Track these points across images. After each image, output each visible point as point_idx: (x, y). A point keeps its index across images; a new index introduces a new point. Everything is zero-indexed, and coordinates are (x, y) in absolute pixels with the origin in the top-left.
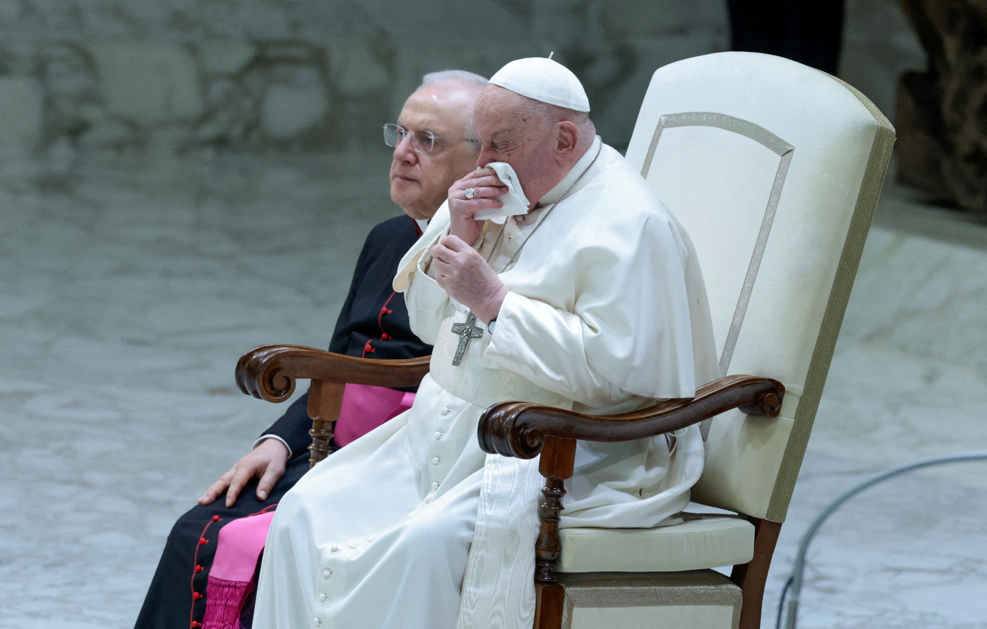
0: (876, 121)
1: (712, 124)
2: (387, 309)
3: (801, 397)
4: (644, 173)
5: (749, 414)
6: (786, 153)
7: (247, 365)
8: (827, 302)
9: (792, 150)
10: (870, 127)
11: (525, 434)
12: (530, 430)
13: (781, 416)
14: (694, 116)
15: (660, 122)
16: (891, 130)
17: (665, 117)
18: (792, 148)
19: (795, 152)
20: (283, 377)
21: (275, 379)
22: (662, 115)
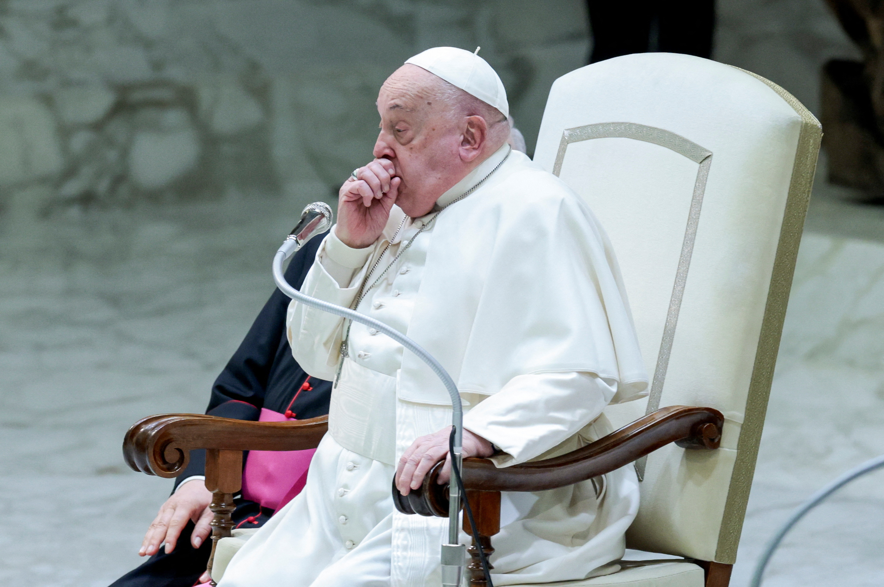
0: (800, 116)
1: (621, 135)
3: (743, 425)
5: (687, 448)
6: (704, 160)
7: (135, 439)
9: (711, 156)
10: (793, 124)
13: (723, 448)
14: (601, 127)
15: (563, 137)
16: (816, 125)
17: (568, 131)
18: (710, 154)
19: (714, 158)
20: (175, 449)
21: (166, 453)
22: (565, 130)
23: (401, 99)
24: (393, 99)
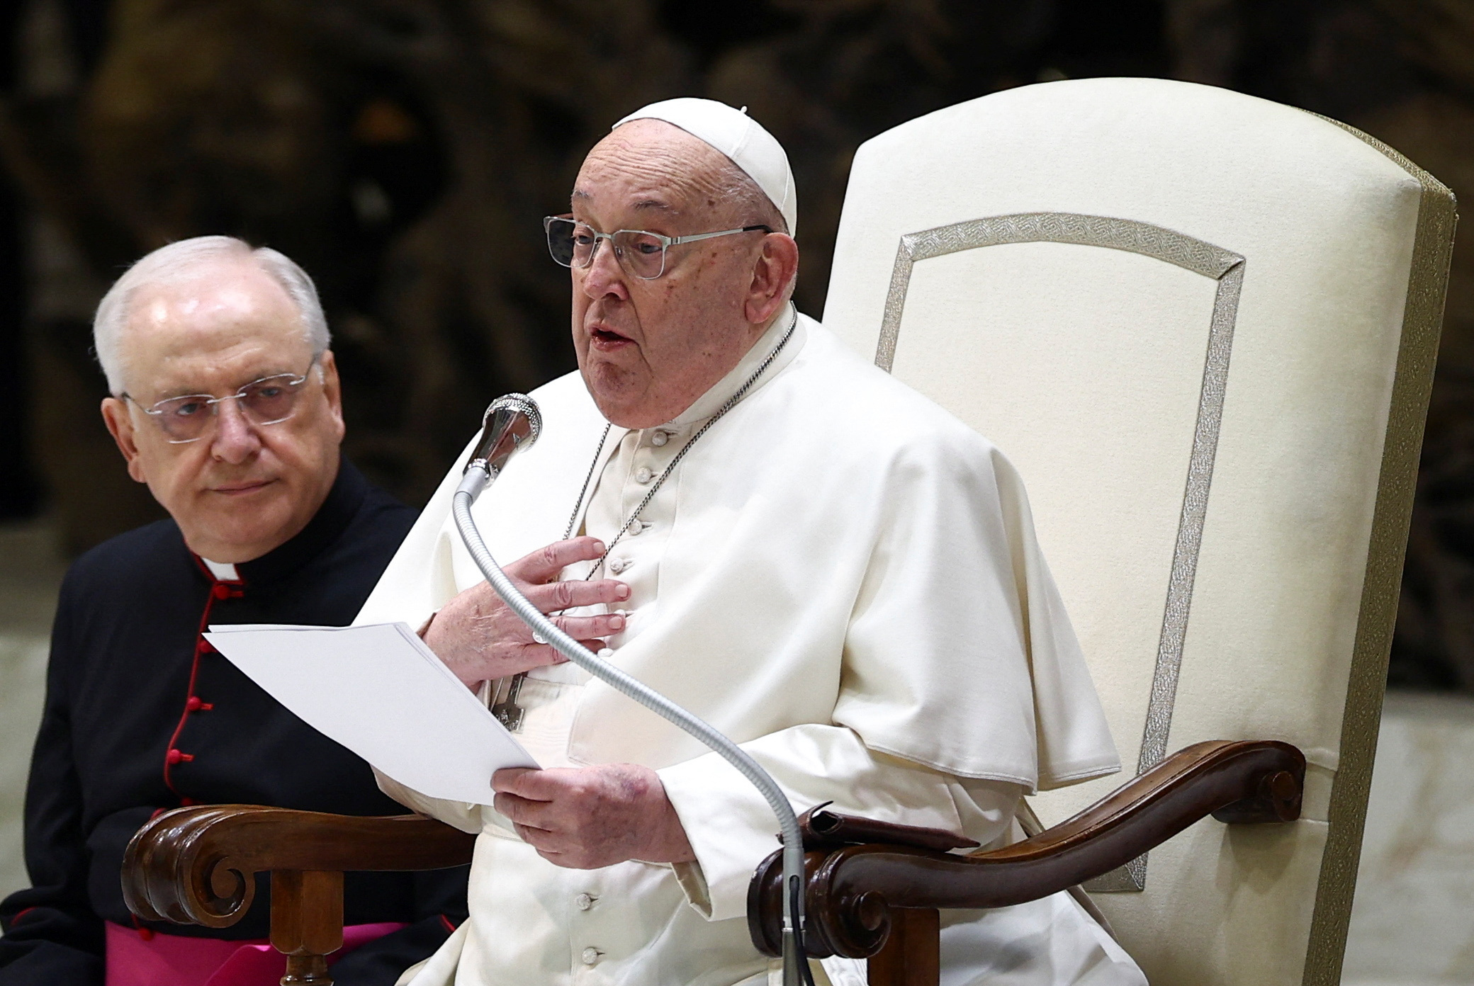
0: (1416, 179)
1: (1035, 237)
2: (181, 752)
3: (1337, 773)
4: (885, 359)
5: (1232, 823)
6: (1227, 272)
7: (147, 857)
8: (1364, 568)
9: (1240, 263)
10: (1406, 193)
11: (854, 904)
12: (862, 898)
13: (1304, 818)
14: (986, 225)
15: (902, 248)
16: (1447, 195)
17: (913, 238)
18: (1239, 260)
19: (1249, 268)
20: (230, 870)
21: (213, 879)
22: (905, 236)
23: (661, 191)
24: (643, 189)
